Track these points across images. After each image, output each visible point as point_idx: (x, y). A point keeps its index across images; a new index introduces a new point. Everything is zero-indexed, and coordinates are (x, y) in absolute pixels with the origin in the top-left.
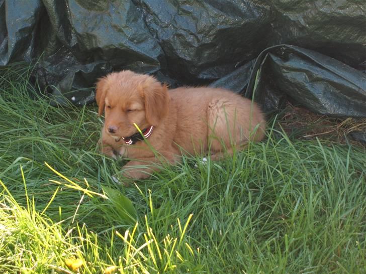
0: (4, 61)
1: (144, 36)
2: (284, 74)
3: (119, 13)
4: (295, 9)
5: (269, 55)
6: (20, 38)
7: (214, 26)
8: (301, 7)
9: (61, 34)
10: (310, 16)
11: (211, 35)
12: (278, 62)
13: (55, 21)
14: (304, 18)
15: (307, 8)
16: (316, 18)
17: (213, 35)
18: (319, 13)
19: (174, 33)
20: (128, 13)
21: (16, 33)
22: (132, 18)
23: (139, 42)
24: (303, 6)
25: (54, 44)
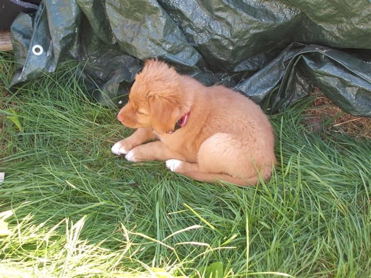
0: (53, 67)
1: (182, 46)
2: (318, 78)
3: (155, 27)
4: (329, 21)
5: (302, 57)
6: (64, 45)
7: (247, 32)
8: (336, 20)
9: (102, 36)
10: (345, 30)
11: (245, 39)
12: (311, 67)
13: (95, 25)
14: (339, 29)
15: (342, 22)
16: (352, 32)
17: (247, 39)
18: (355, 29)
19: (209, 38)
20: (165, 28)
21: (60, 41)
22: (169, 31)
23: (178, 52)
24: (338, 19)
25: (97, 43)
